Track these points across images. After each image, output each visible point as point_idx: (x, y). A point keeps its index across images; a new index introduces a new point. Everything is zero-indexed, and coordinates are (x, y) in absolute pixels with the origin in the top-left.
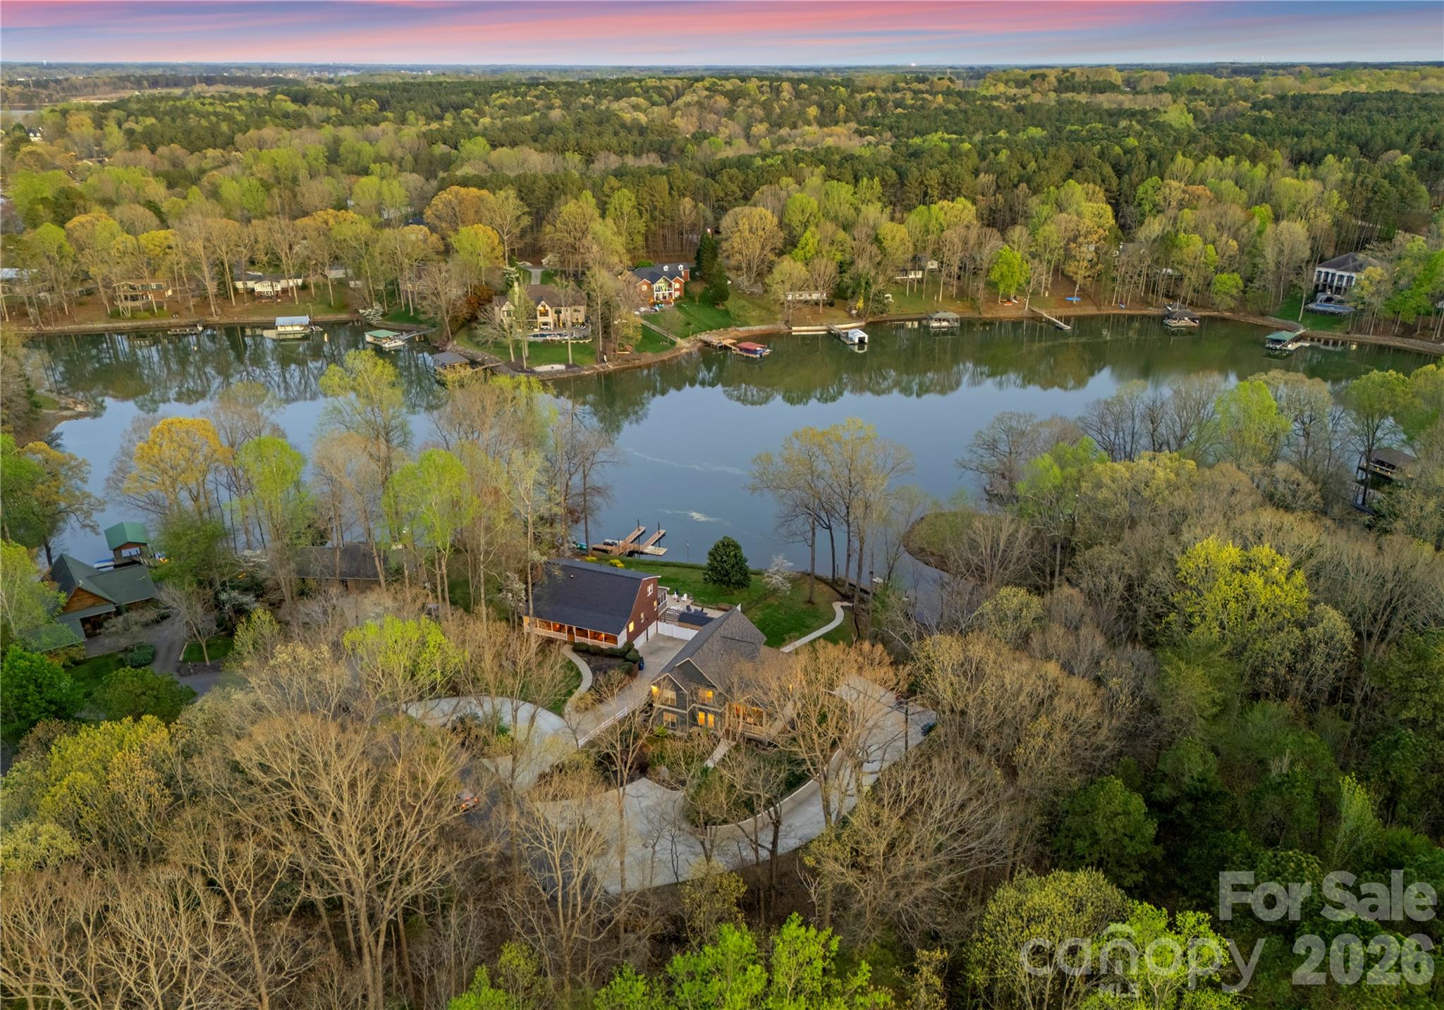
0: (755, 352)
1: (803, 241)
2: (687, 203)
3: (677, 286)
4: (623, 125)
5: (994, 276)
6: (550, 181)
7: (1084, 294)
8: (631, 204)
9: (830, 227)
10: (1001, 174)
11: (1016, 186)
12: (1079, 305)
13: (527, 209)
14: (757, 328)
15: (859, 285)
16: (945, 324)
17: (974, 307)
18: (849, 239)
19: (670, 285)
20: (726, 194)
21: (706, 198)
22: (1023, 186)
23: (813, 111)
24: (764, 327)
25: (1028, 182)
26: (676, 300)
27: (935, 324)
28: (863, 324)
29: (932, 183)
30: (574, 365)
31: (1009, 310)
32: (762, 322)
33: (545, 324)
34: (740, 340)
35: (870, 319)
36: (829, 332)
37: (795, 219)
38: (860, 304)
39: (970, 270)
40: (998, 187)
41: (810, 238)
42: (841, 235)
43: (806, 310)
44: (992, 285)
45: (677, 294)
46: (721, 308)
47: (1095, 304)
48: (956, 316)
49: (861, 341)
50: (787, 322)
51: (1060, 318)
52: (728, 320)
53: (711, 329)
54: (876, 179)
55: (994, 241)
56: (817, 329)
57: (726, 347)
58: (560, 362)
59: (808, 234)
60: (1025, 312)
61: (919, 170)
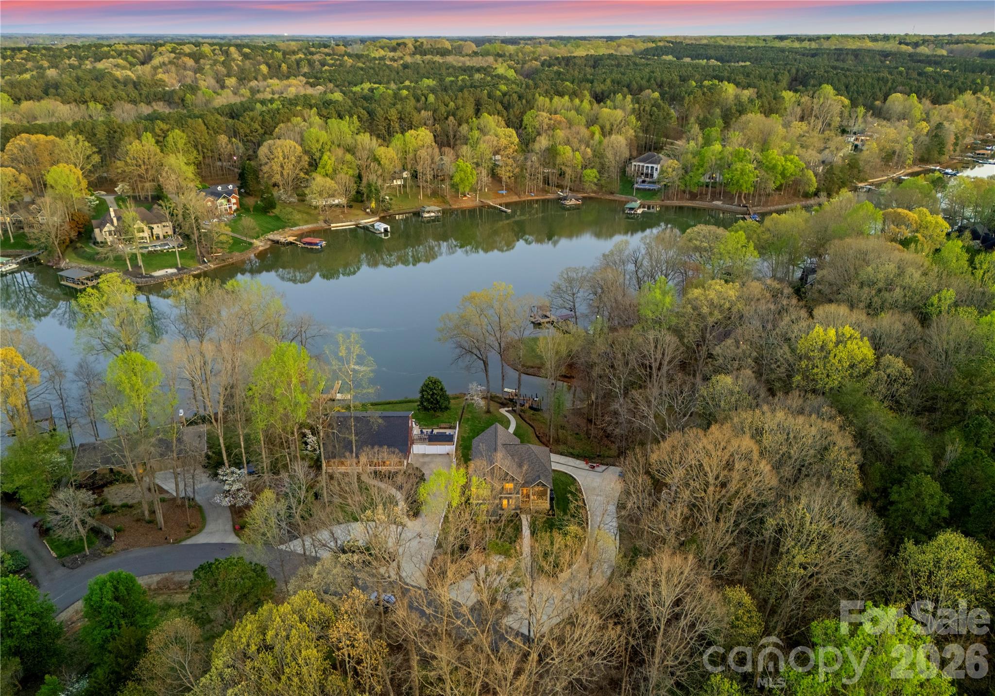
0: (316, 244)
1: (322, 162)
2: (223, 139)
3: (234, 201)
4: (117, 80)
5: (457, 179)
7: (509, 189)
8: (183, 141)
9: (340, 152)
10: (435, 111)
11: (446, 119)
12: (507, 196)
14: (306, 227)
15: (371, 191)
16: (433, 214)
17: (444, 201)
18: (353, 159)
19: (229, 201)
20: (252, 132)
21: (235, 134)
22: (451, 118)
23: (264, 68)
24: (310, 226)
25: (454, 115)
26: (235, 211)
27: (427, 215)
28: (378, 218)
29: (393, 118)
30: (183, 268)
31: (468, 202)
32: (307, 222)
33: (142, 238)
35: (382, 215)
36: (357, 225)
37: (315, 147)
38: (373, 205)
39: (439, 176)
40: (435, 120)
41: (328, 160)
42: (348, 157)
43: (338, 211)
44: (454, 186)
45: (234, 207)
46: (272, 214)
47: (516, 194)
48: (438, 209)
49: (386, 230)
50: (325, 221)
51: (501, 205)
52: (281, 224)
53: (278, 230)
54: (355, 117)
55: (448, 157)
56: (348, 225)
57: (291, 243)
58: (171, 267)
59: (325, 157)
60: (477, 203)
61: (383, 109)
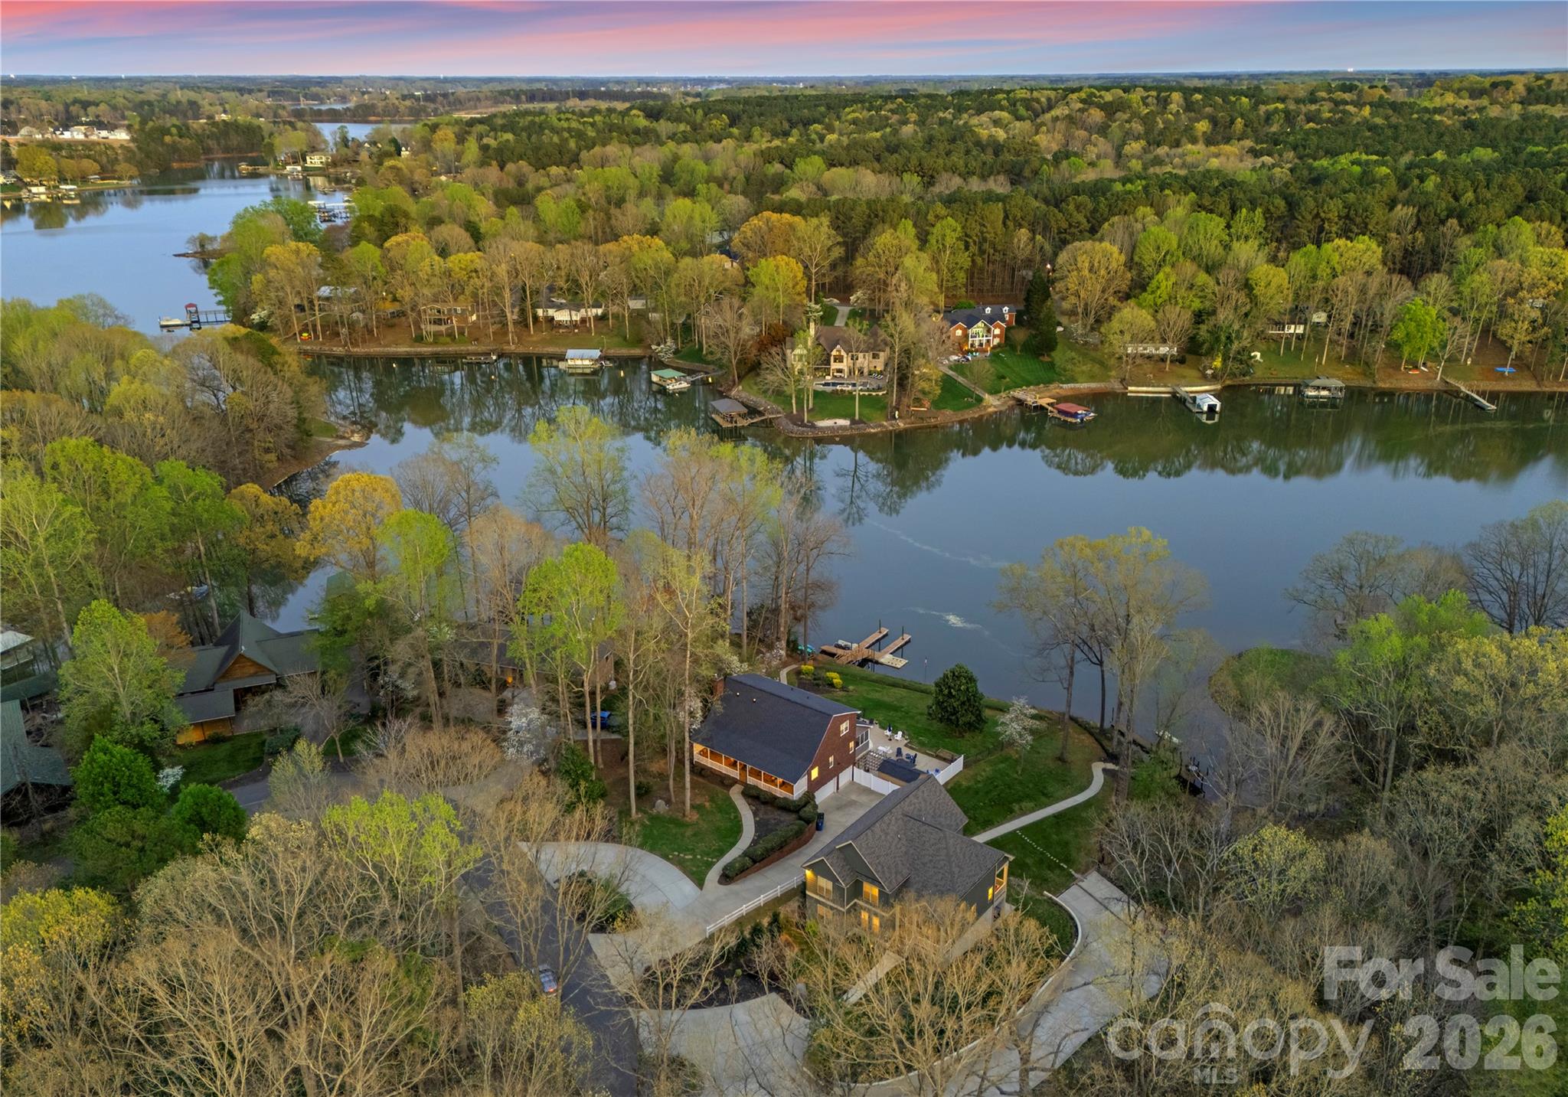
0: (1075, 415)
1: (1154, 283)
2: (1023, 234)
3: (997, 331)
4: (978, 143)
5: (1398, 335)
6: (870, 208)
7: (1521, 363)
8: (956, 235)
9: (1189, 268)
10: (1423, 208)
11: (1443, 222)
12: (1511, 378)
13: (840, 239)
14: (1084, 386)
15: (1217, 340)
16: (1324, 393)
17: (1368, 373)
18: (1211, 282)
19: (989, 331)
20: (1070, 225)
21: (1046, 229)
22: (1453, 222)
23: (1203, 126)
24: (1093, 385)
25: (1460, 218)
26: (994, 347)
27: (1312, 393)
28: (1219, 387)
29: (1330, 215)
30: (861, 421)
31: (1415, 380)
32: (1092, 378)
33: (840, 371)
34: (1061, 399)
35: (1228, 382)
36: (1174, 394)
37: (1147, 256)
38: (1218, 363)
39: (1366, 325)
40: (1419, 222)
41: (1164, 281)
42: (1203, 278)
43: (1148, 367)
44: (1394, 347)
45: (996, 341)
46: (1046, 359)
47: (1535, 377)
48: (1340, 384)
49: (1212, 408)
50: (1122, 380)
51: (1482, 394)
52: (1051, 374)
53: (1028, 386)
54: (1259, 210)
55: (1403, 289)
56: (1161, 391)
57: (1042, 408)
58: (844, 417)
59: (1161, 276)
60: (1437, 383)
61: (1315, 200)
